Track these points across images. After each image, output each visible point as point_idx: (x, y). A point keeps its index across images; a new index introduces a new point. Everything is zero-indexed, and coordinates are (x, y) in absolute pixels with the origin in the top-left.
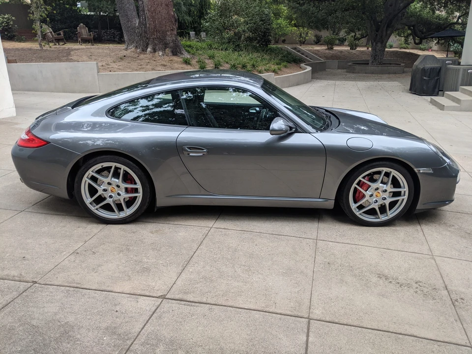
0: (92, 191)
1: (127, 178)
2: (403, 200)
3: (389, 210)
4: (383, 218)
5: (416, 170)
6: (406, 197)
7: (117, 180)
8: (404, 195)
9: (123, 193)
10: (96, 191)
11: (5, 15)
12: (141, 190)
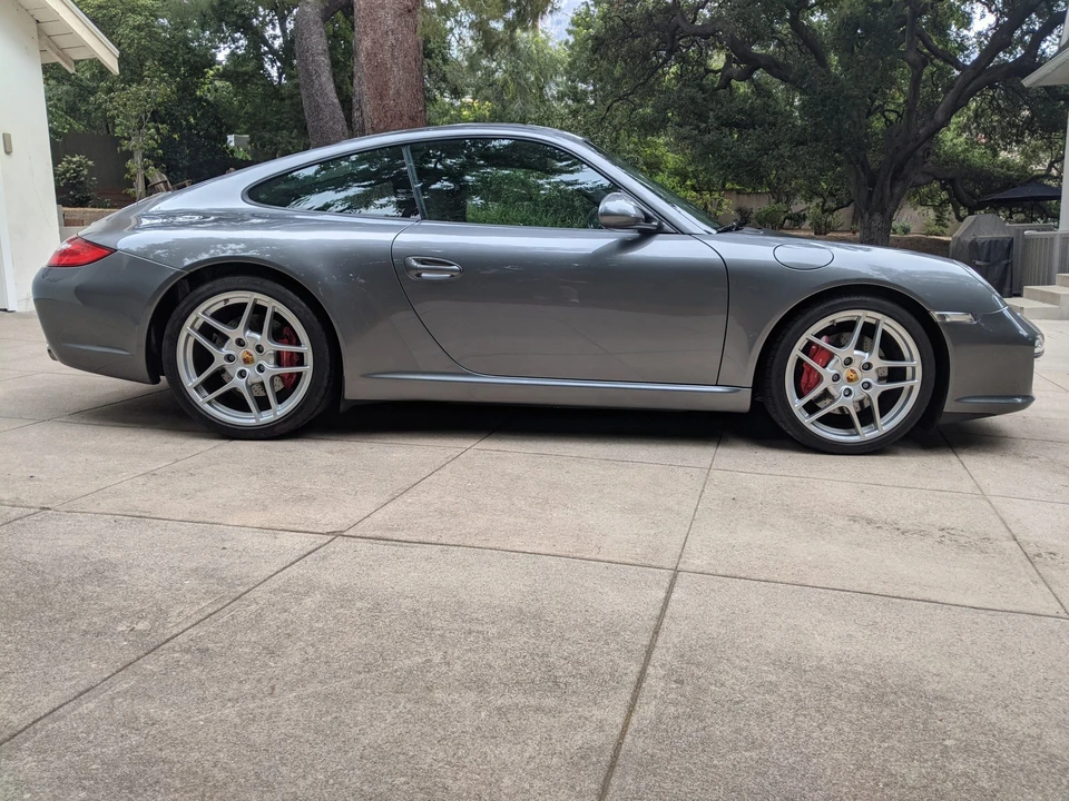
0: (202, 359)
1: (281, 332)
2: (912, 388)
3: (881, 417)
4: (866, 434)
5: (935, 315)
6: (917, 383)
7: (258, 336)
8: (913, 378)
9: (270, 367)
10: (210, 359)
11: (74, 156)
12: (309, 359)
